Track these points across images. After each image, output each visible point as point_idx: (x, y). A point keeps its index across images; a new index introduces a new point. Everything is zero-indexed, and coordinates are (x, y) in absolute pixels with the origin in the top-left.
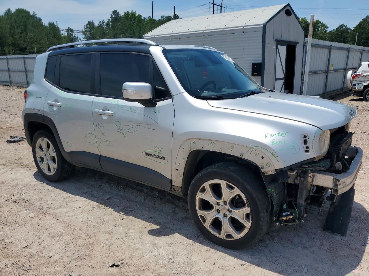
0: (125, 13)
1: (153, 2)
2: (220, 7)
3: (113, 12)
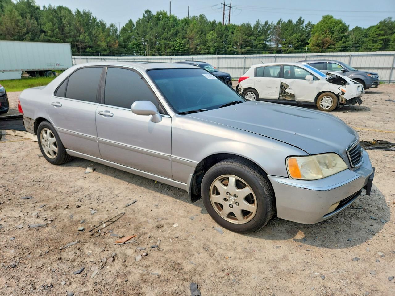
0: (158, 13)
2: (229, 8)
3: (146, 12)
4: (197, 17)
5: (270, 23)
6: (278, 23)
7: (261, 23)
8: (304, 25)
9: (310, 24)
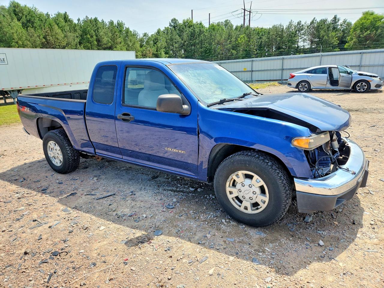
0: (184, 20)
1: (192, 10)
3: (172, 21)
4: (222, 22)
5: (303, 23)
6: (312, 23)
7: (294, 23)
8: (339, 23)
9: (346, 22)
